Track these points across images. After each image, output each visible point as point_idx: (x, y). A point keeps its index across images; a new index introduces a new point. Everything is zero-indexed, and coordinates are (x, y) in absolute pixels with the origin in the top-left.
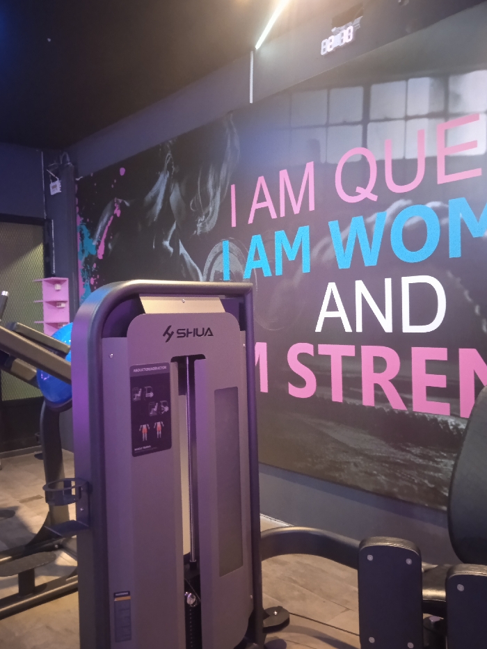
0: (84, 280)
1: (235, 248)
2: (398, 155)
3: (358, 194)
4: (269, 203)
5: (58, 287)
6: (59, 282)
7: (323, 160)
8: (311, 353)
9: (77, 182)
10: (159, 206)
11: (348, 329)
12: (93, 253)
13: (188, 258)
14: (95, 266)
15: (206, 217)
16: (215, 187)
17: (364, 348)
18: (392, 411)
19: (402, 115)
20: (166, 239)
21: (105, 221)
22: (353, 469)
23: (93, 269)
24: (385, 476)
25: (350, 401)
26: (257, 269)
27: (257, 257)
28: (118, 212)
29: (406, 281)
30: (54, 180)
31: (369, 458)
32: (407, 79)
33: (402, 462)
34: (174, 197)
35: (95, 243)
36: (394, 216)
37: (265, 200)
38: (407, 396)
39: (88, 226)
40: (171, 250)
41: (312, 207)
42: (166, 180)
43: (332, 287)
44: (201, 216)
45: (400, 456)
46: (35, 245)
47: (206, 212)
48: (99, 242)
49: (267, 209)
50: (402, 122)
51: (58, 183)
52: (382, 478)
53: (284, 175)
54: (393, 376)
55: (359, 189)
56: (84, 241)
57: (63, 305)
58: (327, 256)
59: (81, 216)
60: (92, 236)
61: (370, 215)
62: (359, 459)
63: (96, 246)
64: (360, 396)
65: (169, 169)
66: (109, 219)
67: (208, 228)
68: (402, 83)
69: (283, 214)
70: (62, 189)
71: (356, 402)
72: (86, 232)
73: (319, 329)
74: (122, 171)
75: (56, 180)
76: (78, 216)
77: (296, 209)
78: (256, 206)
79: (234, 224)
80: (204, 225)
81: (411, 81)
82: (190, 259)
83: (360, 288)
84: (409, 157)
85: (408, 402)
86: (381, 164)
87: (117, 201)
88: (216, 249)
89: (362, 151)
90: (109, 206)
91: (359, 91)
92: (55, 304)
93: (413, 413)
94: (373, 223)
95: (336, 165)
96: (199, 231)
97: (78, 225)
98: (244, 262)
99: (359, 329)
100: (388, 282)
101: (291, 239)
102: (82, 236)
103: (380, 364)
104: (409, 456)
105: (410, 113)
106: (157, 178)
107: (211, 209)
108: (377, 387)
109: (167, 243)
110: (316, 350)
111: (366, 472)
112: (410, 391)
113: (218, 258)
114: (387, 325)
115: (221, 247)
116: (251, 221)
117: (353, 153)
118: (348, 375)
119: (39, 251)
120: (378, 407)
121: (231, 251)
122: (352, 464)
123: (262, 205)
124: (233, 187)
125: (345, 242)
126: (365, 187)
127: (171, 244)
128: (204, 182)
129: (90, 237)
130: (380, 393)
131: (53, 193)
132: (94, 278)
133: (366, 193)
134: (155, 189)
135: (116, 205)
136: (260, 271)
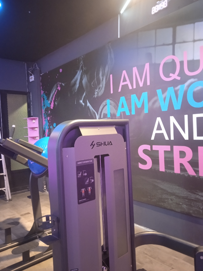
0: (45, 118)
1: (112, 102)
2: (190, 58)
3: (171, 77)
4: (128, 82)
5: (34, 121)
6: (34, 119)
7: (153, 62)
8: (149, 149)
9: (41, 76)
10: (77, 86)
11: (167, 138)
12: (49, 106)
13: (91, 108)
14: (49, 112)
15: (99, 90)
16: (103, 76)
17: (175, 147)
18: (189, 176)
19: (192, 40)
20: (81, 100)
21: (54, 92)
22: (170, 202)
23: (49, 114)
24: (186, 205)
25: (168, 171)
26: (123, 112)
27: (123, 106)
28: (59, 88)
29: (195, 116)
30: (31, 75)
31: (178, 197)
32: (194, 23)
33: (194, 199)
34: (84, 81)
35: (49, 102)
36: (189, 86)
37: (126, 81)
38: (196, 169)
39: (46, 95)
40: (83, 104)
41: (148, 84)
42: (80, 74)
43: (159, 119)
44: (97, 89)
45: (193, 196)
46: (24, 103)
47: (99, 87)
48: (51, 102)
49: (127, 85)
50: (192, 43)
51: (33, 76)
52: (184, 206)
53: (135, 70)
54: (189, 160)
55: (171, 75)
56: (45, 101)
57: (36, 129)
58: (156, 105)
59: (43, 90)
60: (48, 99)
61: (177, 86)
62: (173, 197)
63: (50, 103)
64: (173, 169)
65: (82, 68)
66: (55, 91)
67: (100, 94)
68: (192, 25)
69: (135, 87)
70: (34, 79)
71: (172, 172)
72: (45, 97)
73: (153, 138)
74: (61, 70)
75: (32, 75)
76: (42, 90)
77: (141, 85)
78: (122, 84)
79: (112, 92)
80: (98, 93)
81: (196, 24)
82: (92, 108)
83: (173, 120)
84: (196, 59)
85: (197, 172)
86: (182, 63)
87: (59, 84)
88: (104, 103)
89: (172, 57)
90: (55, 86)
91: (170, 30)
92: (33, 128)
93: (199, 177)
94: (178, 90)
95: (160, 64)
96: (96, 96)
97: (42, 94)
98: (117, 109)
99: (172, 138)
100: (186, 117)
101: (139, 98)
102: (44, 99)
103: (182, 154)
104: (197, 196)
105: (196, 38)
106: (77, 73)
107: (101, 86)
108: (181, 165)
109: (81, 101)
110: (151, 148)
111: (176, 203)
112: (198, 167)
113: (105, 107)
114: (186, 137)
115: (106, 103)
116: (120, 90)
117: (168, 58)
118: (167, 159)
119: (26, 105)
120: (182, 174)
121: (111, 104)
122: (170, 199)
123: (125, 83)
124: (111, 76)
125: (165, 99)
126: (174, 73)
127: (83, 102)
128: (98, 74)
129: (47, 100)
130: (183, 167)
131: (31, 81)
132: (49, 117)
133: (175, 76)
134: (75, 78)
135: (58, 85)
136: (124, 113)
